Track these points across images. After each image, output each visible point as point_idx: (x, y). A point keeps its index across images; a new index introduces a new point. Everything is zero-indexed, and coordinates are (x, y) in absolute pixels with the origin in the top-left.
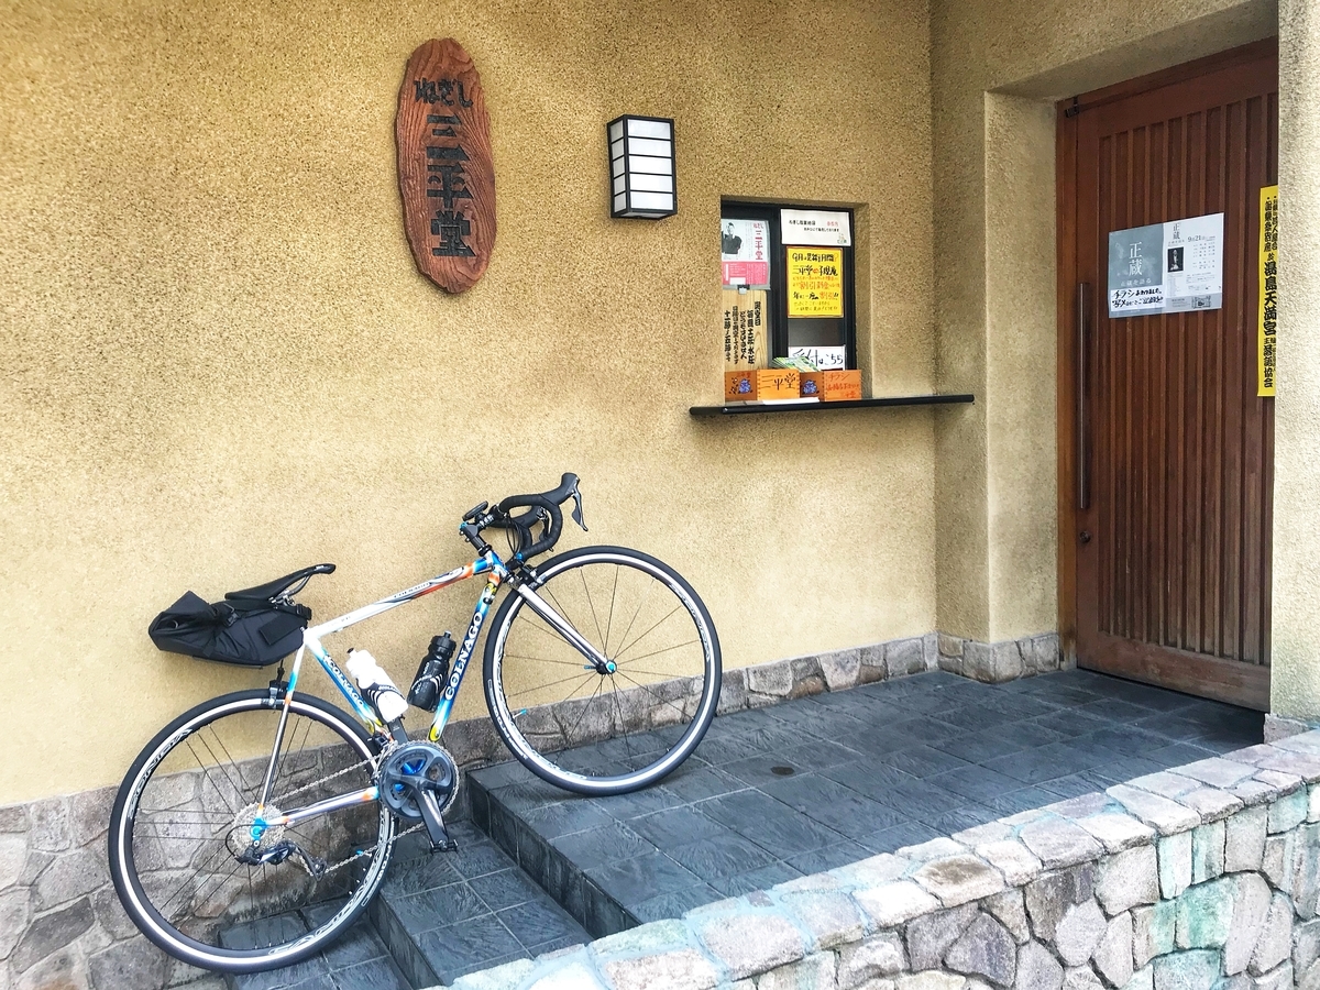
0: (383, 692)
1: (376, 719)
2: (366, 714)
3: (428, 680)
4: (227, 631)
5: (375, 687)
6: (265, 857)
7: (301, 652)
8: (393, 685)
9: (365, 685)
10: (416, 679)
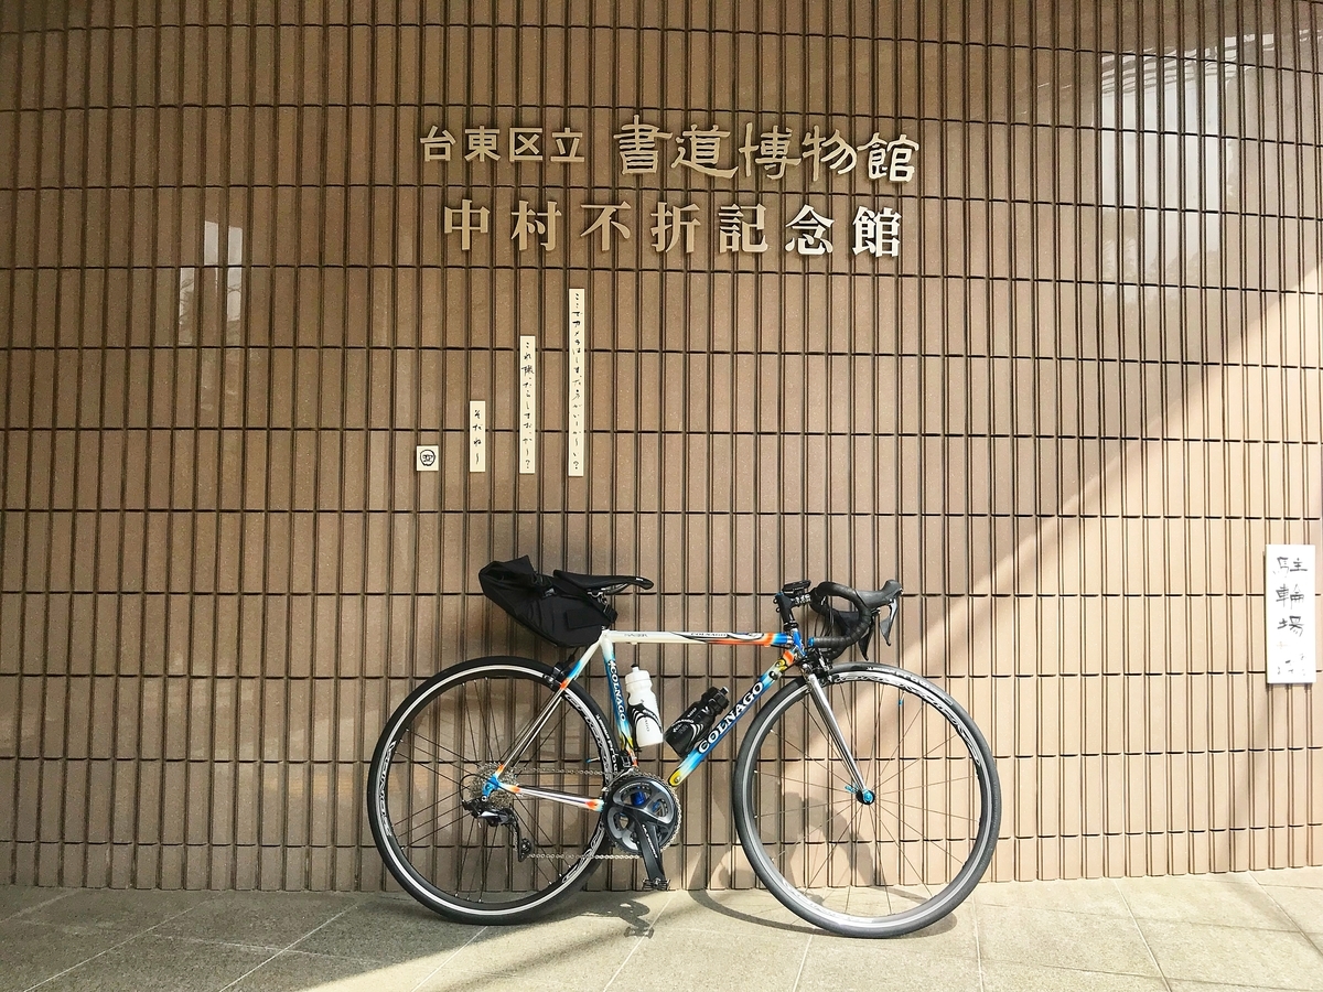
0: (646, 715)
1: (630, 739)
2: (624, 728)
3: (689, 724)
4: (540, 601)
5: (640, 708)
6: (486, 814)
7: (593, 649)
8: (658, 715)
9: (634, 701)
10: (680, 719)
